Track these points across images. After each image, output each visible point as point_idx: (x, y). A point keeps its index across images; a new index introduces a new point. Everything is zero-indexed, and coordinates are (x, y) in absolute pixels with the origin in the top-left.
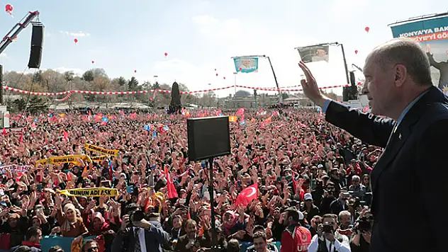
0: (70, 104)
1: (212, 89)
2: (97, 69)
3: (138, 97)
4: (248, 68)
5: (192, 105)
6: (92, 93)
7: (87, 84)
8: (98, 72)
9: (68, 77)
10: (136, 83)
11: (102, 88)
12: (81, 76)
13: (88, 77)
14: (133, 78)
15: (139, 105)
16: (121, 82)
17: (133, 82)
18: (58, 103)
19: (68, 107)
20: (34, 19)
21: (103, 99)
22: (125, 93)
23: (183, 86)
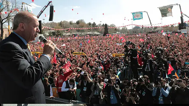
0: (71, 33)
1: (124, 26)
2: (81, 20)
3: (96, 30)
4: (138, 18)
5: (117, 32)
6: (79, 29)
7: (77, 25)
8: (82, 20)
9: (71, 23)
10: (95, 24)
11: (82, 27)
12: (75, 22)
13: (78, 23)
14: (94, 23)
15: (96, 33)
16: (90, 24)
17: (94, 24)
18: (67, 33)
19: (70, 34)
20: (50, 4)
21: (83, 31)
22: (91, 28)
23: (114, 25)
